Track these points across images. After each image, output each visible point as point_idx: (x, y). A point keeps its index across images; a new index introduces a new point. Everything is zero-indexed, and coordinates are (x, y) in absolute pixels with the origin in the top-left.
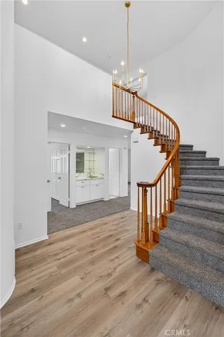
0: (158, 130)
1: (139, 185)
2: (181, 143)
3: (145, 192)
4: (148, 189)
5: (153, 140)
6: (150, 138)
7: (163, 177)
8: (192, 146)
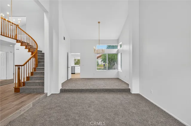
0: (29, 43)
1: (16, 66)
2: (38, 50)
3: (19, 68)
4: (20, 67)
5: (28, 49)
6: (26, 48)
7: (30, 61)
8: (42, 51)
